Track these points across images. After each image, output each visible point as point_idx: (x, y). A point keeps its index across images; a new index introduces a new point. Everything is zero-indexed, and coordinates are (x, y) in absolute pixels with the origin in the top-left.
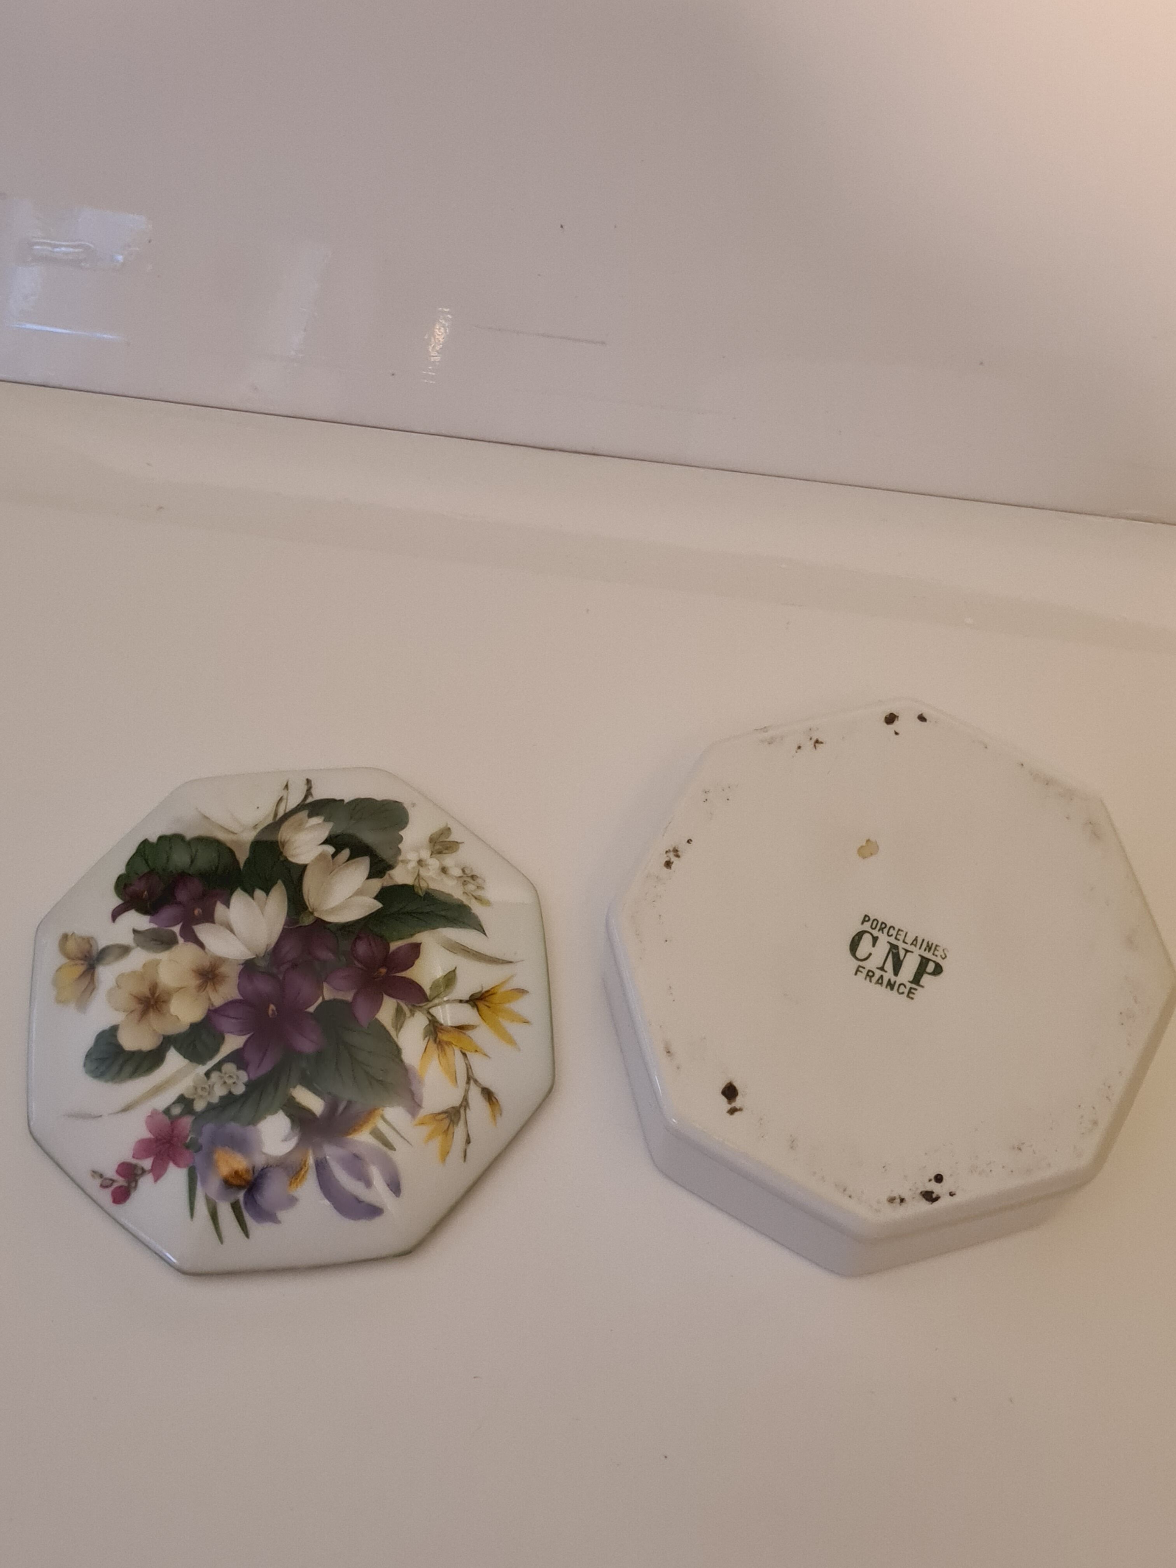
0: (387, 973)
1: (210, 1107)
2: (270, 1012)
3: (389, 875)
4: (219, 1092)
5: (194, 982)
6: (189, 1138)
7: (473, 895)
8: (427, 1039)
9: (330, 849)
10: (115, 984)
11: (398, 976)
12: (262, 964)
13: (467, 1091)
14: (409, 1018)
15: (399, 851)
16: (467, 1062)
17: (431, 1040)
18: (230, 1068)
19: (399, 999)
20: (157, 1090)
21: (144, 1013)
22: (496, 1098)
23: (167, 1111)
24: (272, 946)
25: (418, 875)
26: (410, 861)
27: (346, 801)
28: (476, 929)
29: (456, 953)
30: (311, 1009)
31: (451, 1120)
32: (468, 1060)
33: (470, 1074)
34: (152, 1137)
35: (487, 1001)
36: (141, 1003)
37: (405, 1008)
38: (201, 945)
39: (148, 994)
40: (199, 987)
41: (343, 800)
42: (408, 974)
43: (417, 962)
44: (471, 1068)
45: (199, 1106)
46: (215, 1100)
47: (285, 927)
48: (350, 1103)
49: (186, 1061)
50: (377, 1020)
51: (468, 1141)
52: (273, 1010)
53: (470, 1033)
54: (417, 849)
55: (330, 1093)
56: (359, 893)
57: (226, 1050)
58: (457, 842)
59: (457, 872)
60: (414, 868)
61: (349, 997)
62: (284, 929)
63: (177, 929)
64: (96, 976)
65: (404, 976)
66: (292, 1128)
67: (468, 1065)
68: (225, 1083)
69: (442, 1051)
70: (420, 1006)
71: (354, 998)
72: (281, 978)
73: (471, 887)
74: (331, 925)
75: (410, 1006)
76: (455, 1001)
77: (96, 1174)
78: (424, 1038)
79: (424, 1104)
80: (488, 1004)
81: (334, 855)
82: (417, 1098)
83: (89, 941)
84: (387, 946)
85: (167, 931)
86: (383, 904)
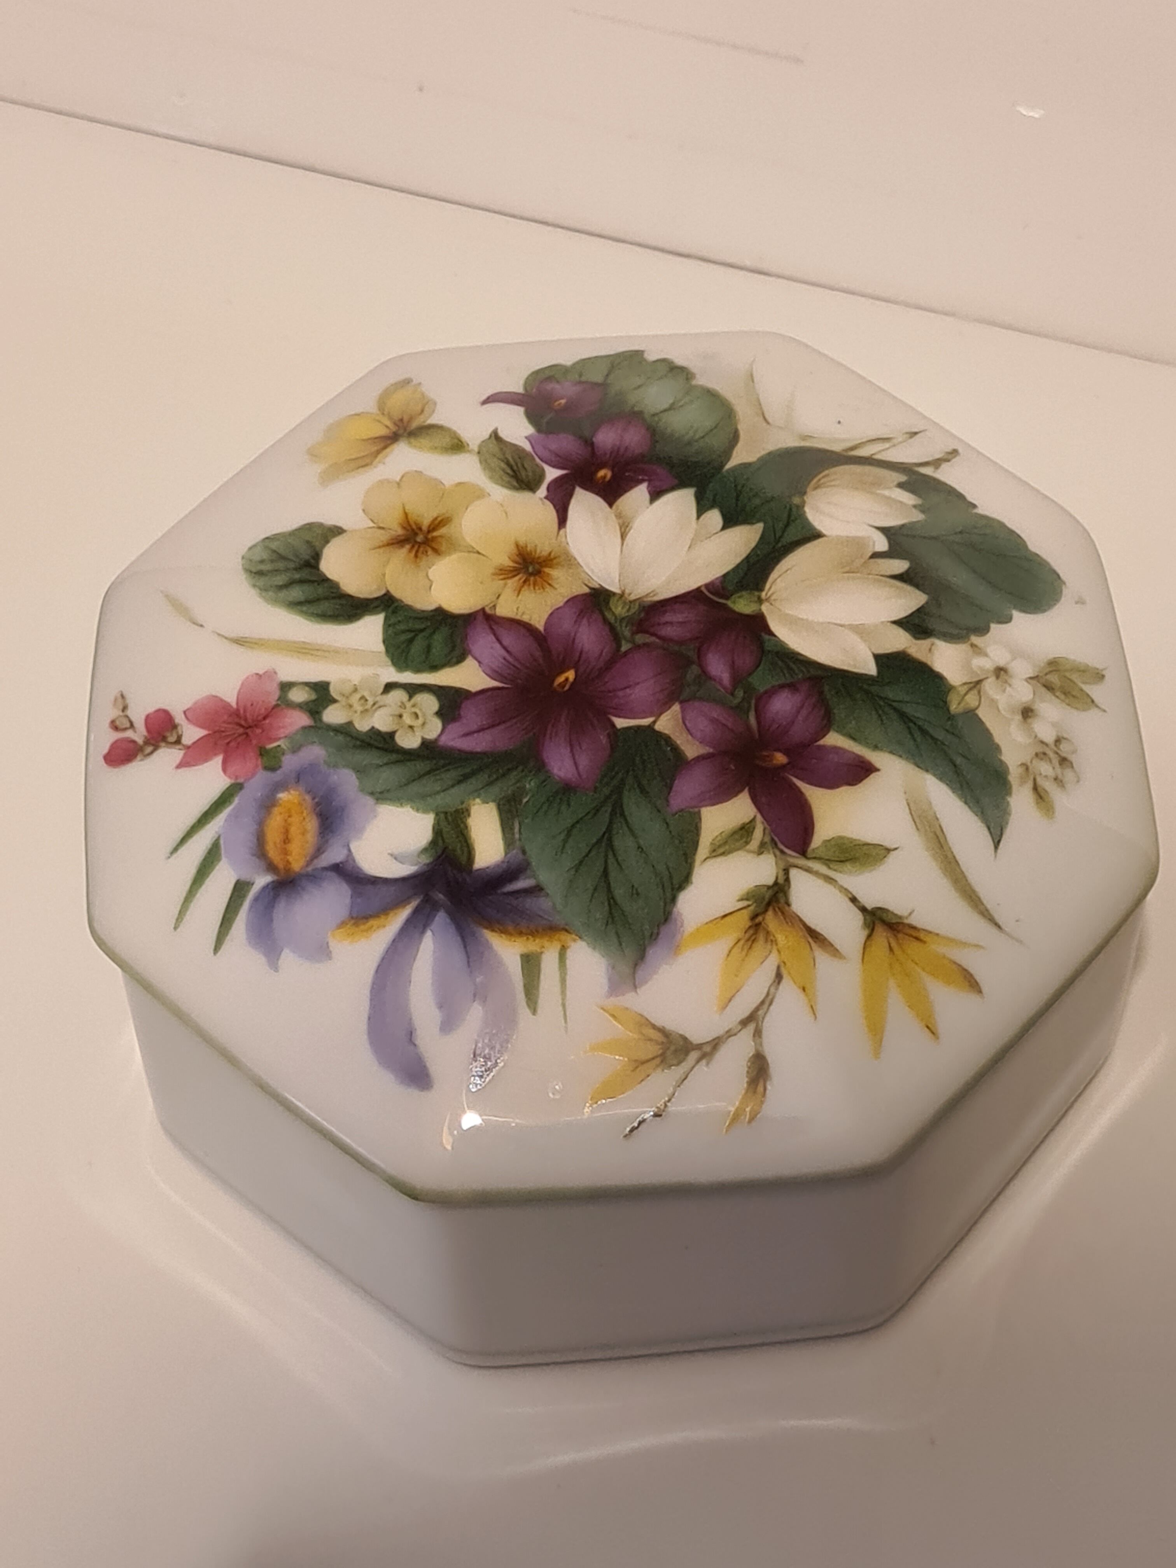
0: (783, 767)
1: (345, 730)
2: (561, 679)
3: (934, 644)
4: (381, 721)
5: (503, 558)
6: (274, 745)
7: (1035, 780)
8: (745, 903)
9: (881, 544)
10: (398, 479)
11: (794, 784)
12: (619, 610)
13: (730, 1034)
14: (750, 852)
15: (983, 633)
16: (772, 990)
17: (747, 914)
18: (429, 703)
19: (760, 811)
20: (304, 650)
21: (398, 542)
22: (765, 1089)
23: (285, 687)
24: (656, 598)
25: (979, 682)
26: (986, 655)
27: (980, 511)
28: (989, 829)
29: (918, 829)
31: (663, 1055)
32: (777, 989)
33: (760, 1013)
34: (234, 705)
35: (897, 940)
36: (404, 528)
37: (758, 834)
38: (562, 521)
39: (425, 523)
40: (501, 570)
41: (974, 506)
42: (816, 796)
43: (844, 789)
44: (771, 1004)
45: (333, 715)
46: (363, 725)
47: (703, 589)
48: (537, 890)
49: (381, 648)
50: (699, 813)
51: (659, 1113)
52: (567, 679)
53: (822, 957)
54: (1016, 654)
55: (524, 852)
56: (859, 630)
57: (447, 677)
58: (1093, 701)
59: (1047, 733)
60: (981, 669)
61: (691, 749)
62: (698, 589)
63: (552, 474)
64: (388, 450)
65: (803, 790)
66: (425, 850)
67: (770, 997)
68: (401, 716)
69: (748, 940)
70: (782, 852)
71: (699, 759)
72: (624, 649)
73: (1045, 769)
74: (771, 639)
75: (767, 839)
76: (845, 891)
77: (122, 698)
78: (741, 900)
79: (643, 990)
80: (894, 944)
81: (876, 555)
82: (640, 973)
83: (426, 404)
84: (824, 731)
85: (537, 465)
86: (879, 672)
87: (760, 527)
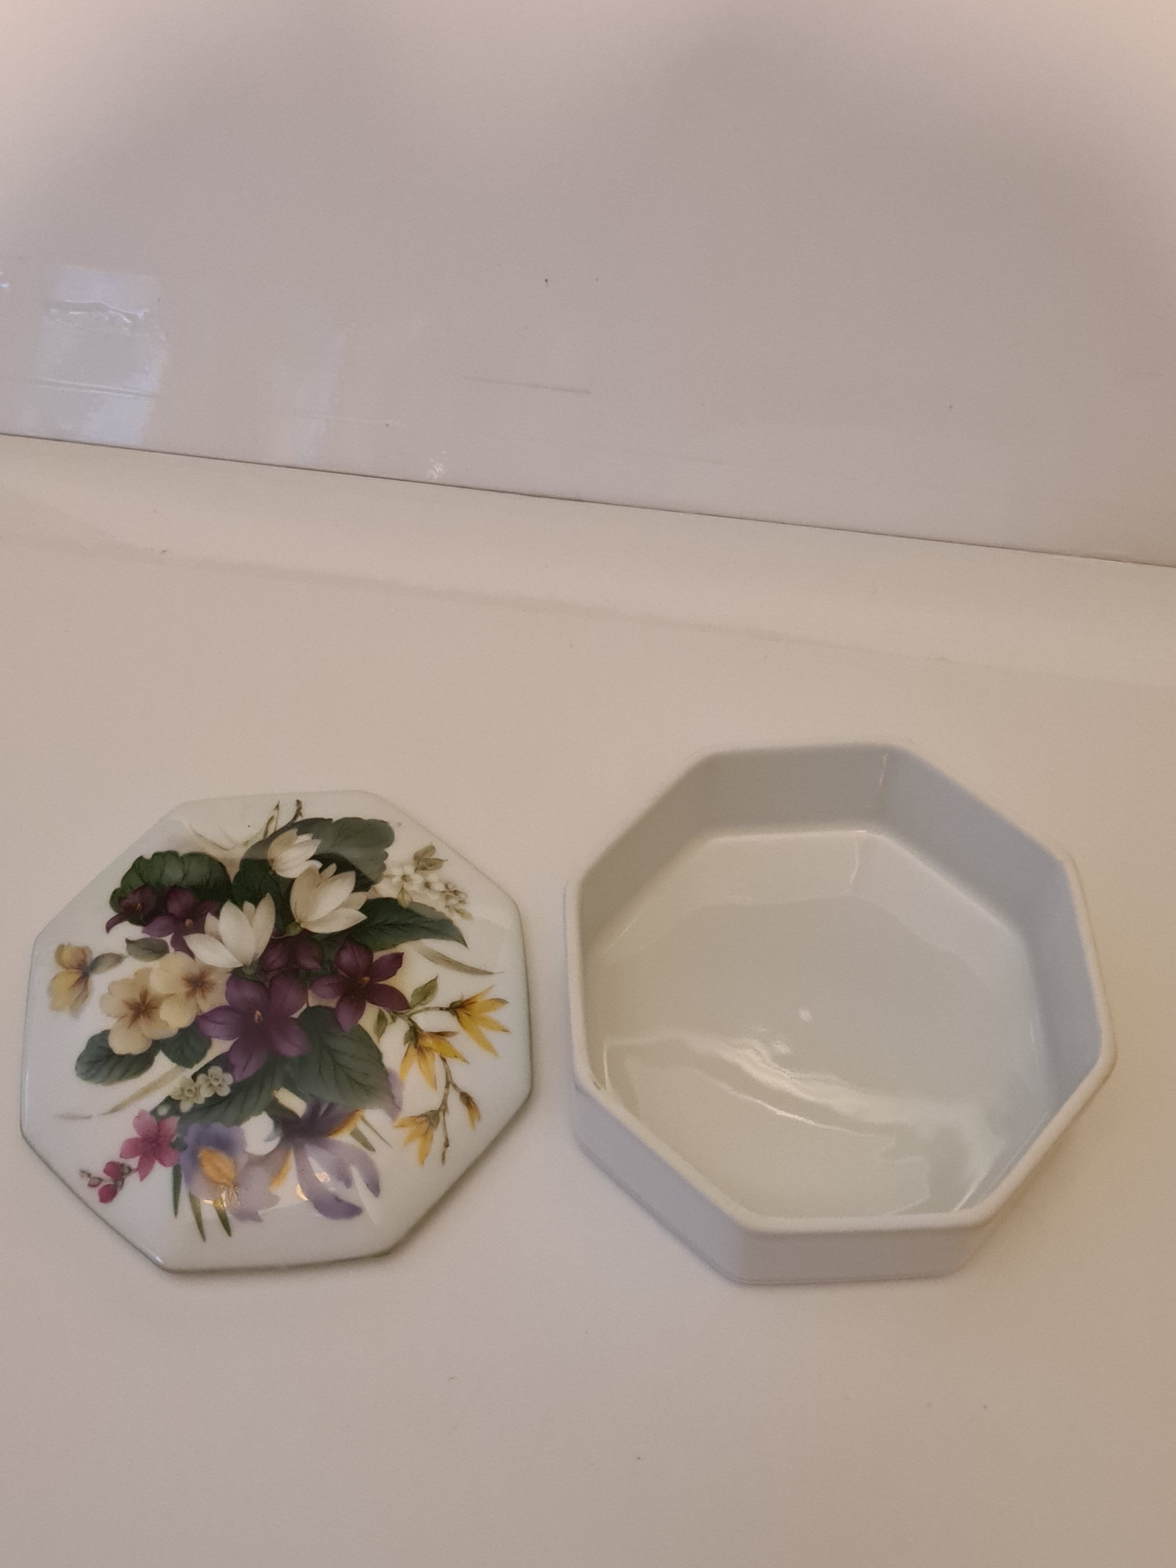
0: (371, 981)
1: (196, 1109)
2: (256, 1018)
3: (374, 888)
4: (205, 1093)
5: (183, 989)
6: (175, 1139)
7: (455, 909)
8: (407, 1045)
9: (318, 865)
10: (108, 991)
11: (381, 985)
12: (249, 972)
13: (446, 1095)
14: (390, 1023)
15: (384, 867)
16: (446, 1067)
17: (412, 1047)
18: (216, 1070)
19: (380, 1005)
20: (146, 1091)
21: (135, 1018)
22: (474, 1103)
23: (154, 1112)
24: (258, 957)
25: (403, 889)
26: (394, 876)
27: (335, 820)
28: (458, 941)
29: (437, 963)
30: (296, 1015)
31: (431, 1124)
32: (447, 1065)
33: (450, 1079)
34: (139, 1136)
35: (467, 1010)
36: (131, 1009)
37: (387, 1015)
38: (191, 954)
39: (138, 1000)
40: (188, 994)
41: (331, 820)
42: (392, 982)
43: (399, 971)
44: (450, 1073)
45: (185, 1107)
46: (201, 1101)
47: (273, 937)
48: (331, 1106)
49: (174, 1065)
50: (359, 1026)
51: (447, 1145)
52: (258, 1016)
53: (449, 1039)
54: (402, 865)
55: (312, 1096)
56: (345, 905)
57: (211, 1055)
58: (440, 860)
59: (440, 887)
60: (398, 882)
61: (332, 1003)
62: (271, 940)
63: (168, 939)
64: (89, 982)
65: (386, 984)
66: (275, 1129)
67: (448, 1070)
68: (211, 1085)
69: (422, 1057)
70: (402, 1014)
71: (338, 1004)
72: (268, 986)
73: (453, 901)
74: (317, 935)
75: (392, 1013)
76: (435, 1008)
77: (85, 1173)
78: (405, 1044)
79: (403, 1107)
80: (468, 1012)
81: (321, 870)
82: (397, 1101)
83: (84, 951)
84: (371, 955)
85: (158, 941)
86: (367, 916)
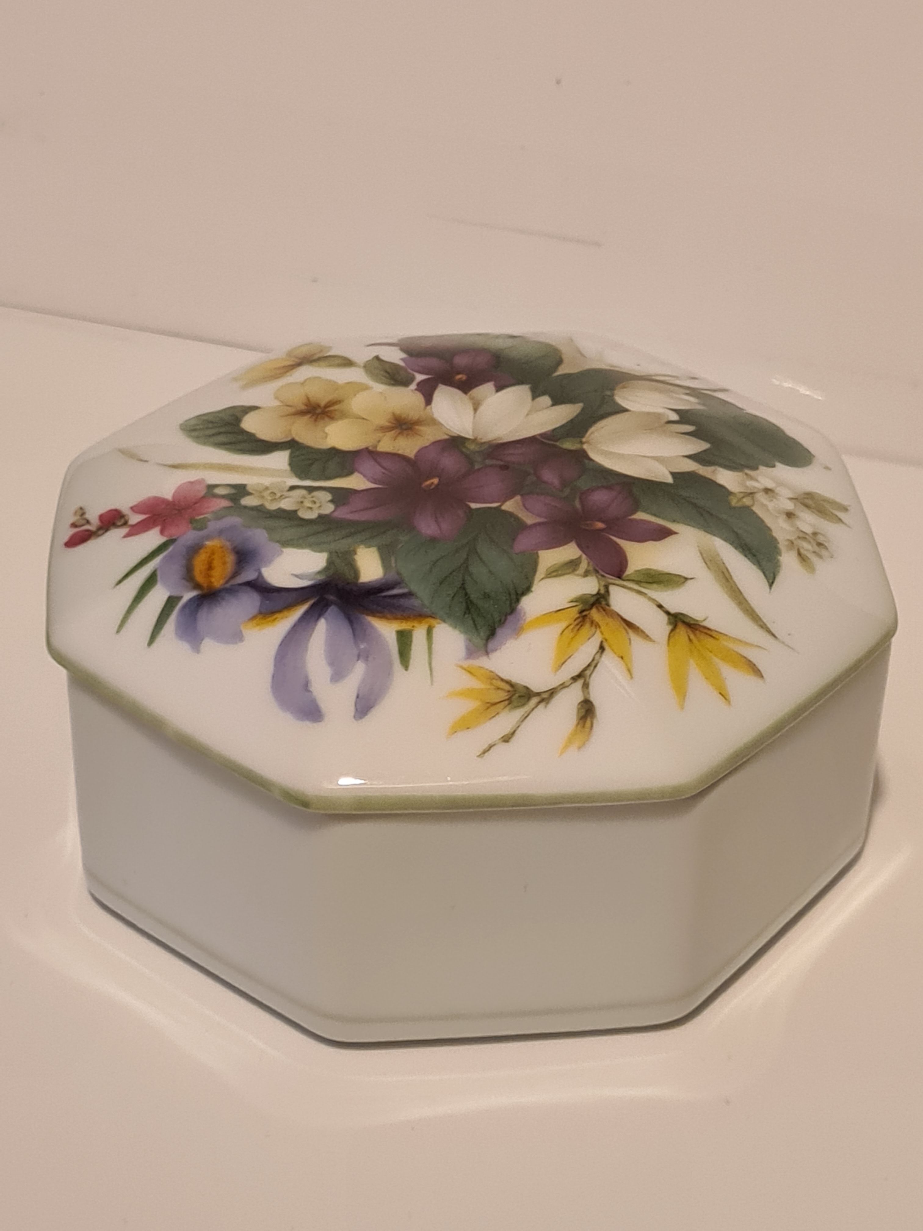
0: (602, 530)
1: (259, 509)
2: (428, 483)
3: (716, 469)
4: (286, 504)
5: (383, 421)
6: (202, 517)
7: (799, 551)
8: (574, 604)
9: (674, 417)
10: (303, 383)
11: (611, 538)
12: (473, 447)
13: (563, 686)
14: (578, 575)
15: (753, 468)
16: (597, 657)
17: (576, 610)
18: (323, 496)
19: (583, 552)
20: (227, 468)
21: (301, 413)
22: (592, 723)
23: (211, 487)
24: (501, 441)
25: (752, 493)
26: (757, 481)
28: (764, 573)
29: (709, 568)
30: (473, 506)
31: (510, 701)
32: (601, 657)
33: (588, 672)
34: (170, 499)
35: (695, 635)
36: (306, 405)
38: (428, 401)
39: (323, 403)
40: (381, 427)
41: (743, 409)
42: (629, 547)
43: (651, 543)
44: (595, 666)
45: (249, 501)
46: (272, 506)
47: (538, 436)
48: (409, 595)
49: (288, 468)
50: (537, 553)
51: (507, 739)
52: (432, 483)
53: (636, 639)
54: (781, 484)
55: (399, 573)
56: (660, 460)
57: (338, 483)
58: (840, 519)
59: (806, 528)
60: (755, 487)
61: (529, 520)
62: (534, 437)
63: (421, 377)
64: (294, 370)
65: (619, 543)
66: (319, 573)
67: (595, 662)
68: (302, 502)
69: (577, 625)
70: (603, 575)
71: (535, 525)
72: (476, 467)
73: (806, 546)
74: (591, 462)
75: (591, 568)
76: (653, 600)
77: (81, 510)
78: (572, 601)
79: (494, 656)
80: (692, 637)
81: (670, 422)
82: (491, 645)
83: (325, 349)
84: (634, 512)
85: (410, 373)
86: (674, 481)
87: (581, 405)
